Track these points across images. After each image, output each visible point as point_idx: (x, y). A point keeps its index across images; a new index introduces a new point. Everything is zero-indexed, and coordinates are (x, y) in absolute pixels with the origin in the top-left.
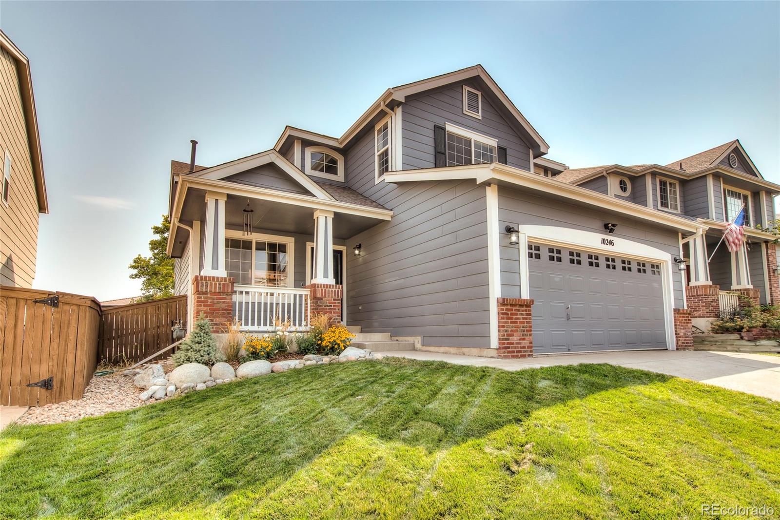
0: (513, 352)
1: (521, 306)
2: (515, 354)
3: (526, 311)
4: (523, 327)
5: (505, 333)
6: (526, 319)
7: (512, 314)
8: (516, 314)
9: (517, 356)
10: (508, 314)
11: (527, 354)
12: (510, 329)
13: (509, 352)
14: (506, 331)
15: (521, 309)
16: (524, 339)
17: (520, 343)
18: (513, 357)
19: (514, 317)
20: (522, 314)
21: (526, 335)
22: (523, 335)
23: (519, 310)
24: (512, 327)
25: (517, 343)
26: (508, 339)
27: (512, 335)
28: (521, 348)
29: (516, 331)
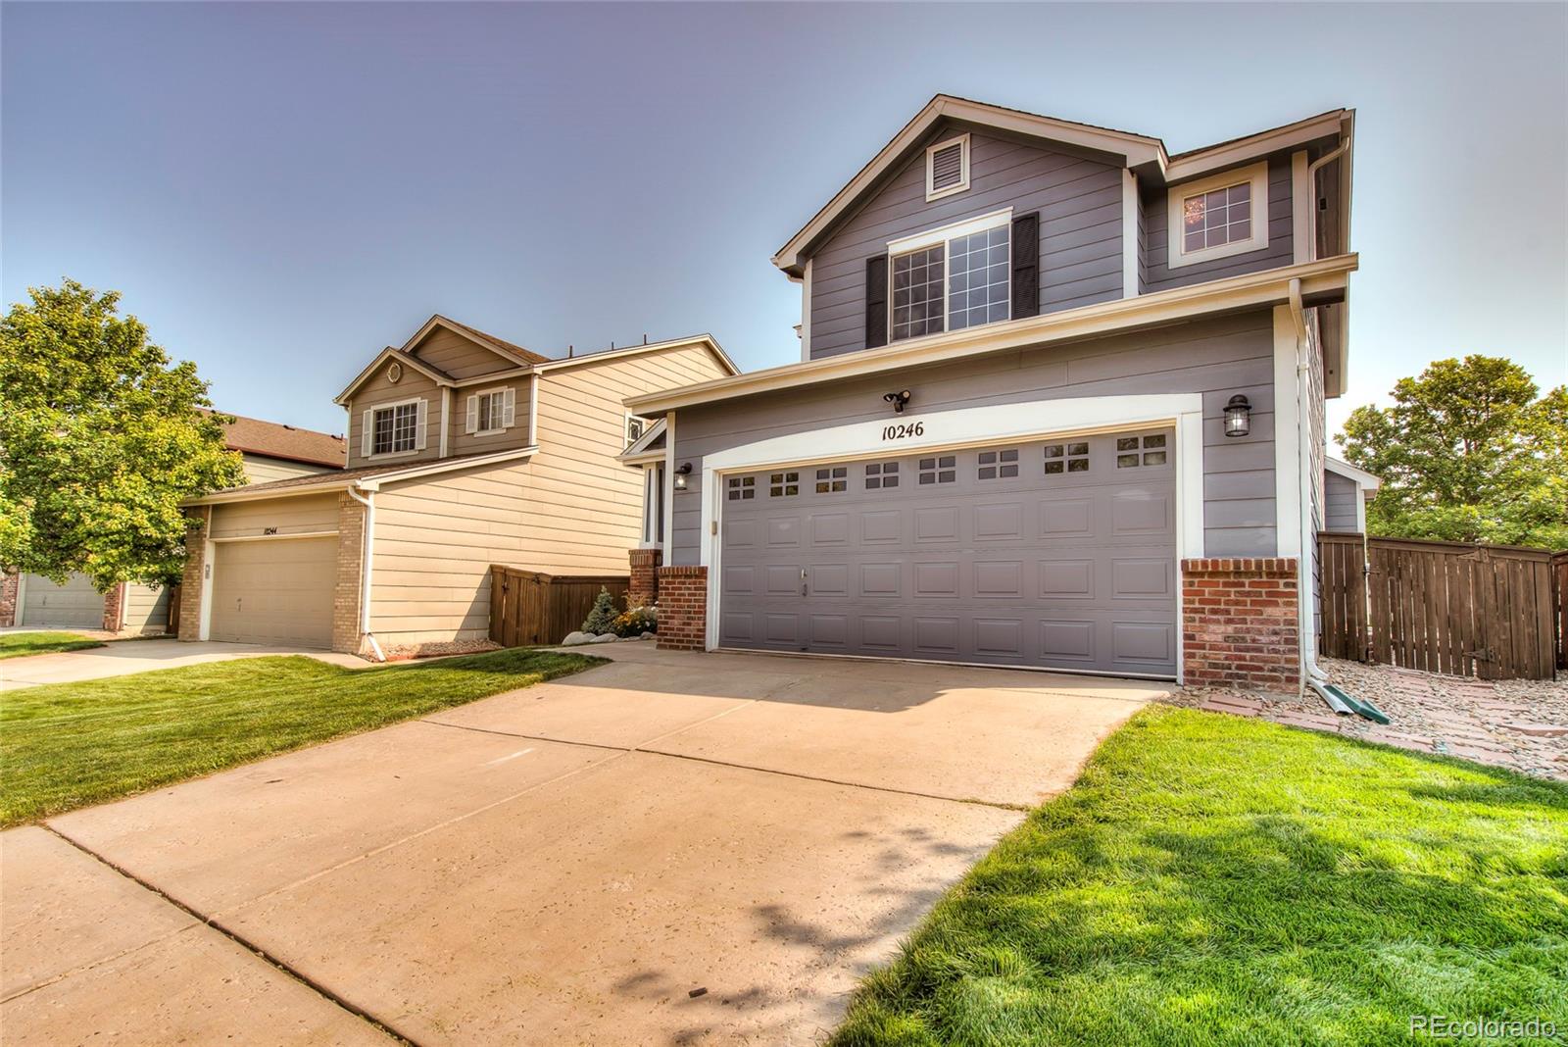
0: (672, 641)
1: (687, 576)
2: (675, 644)
3: (695, 583)
4: (688, 607)
5: (663, 615)
6: (695, 595)
7: (673, 589)
8: (680, 589)
9: (678, 647)
10: (668, 589)
11: (691, 646)
12: (669, 610)
13: (666, 640)
14: (664, 612)
15: (688, 581)
16: (689, 624)
17: (683, 630)
18: (671, 647)
19: (677, 592)
20: (689, 589)
21: (693, 619)
22: (688, 618)
23: (684, 583)
24: (673, 607)
25: (678, 629)
26: (667, 623)
27: (673, 618)
28: (684, 636)
29: (679, 612)
